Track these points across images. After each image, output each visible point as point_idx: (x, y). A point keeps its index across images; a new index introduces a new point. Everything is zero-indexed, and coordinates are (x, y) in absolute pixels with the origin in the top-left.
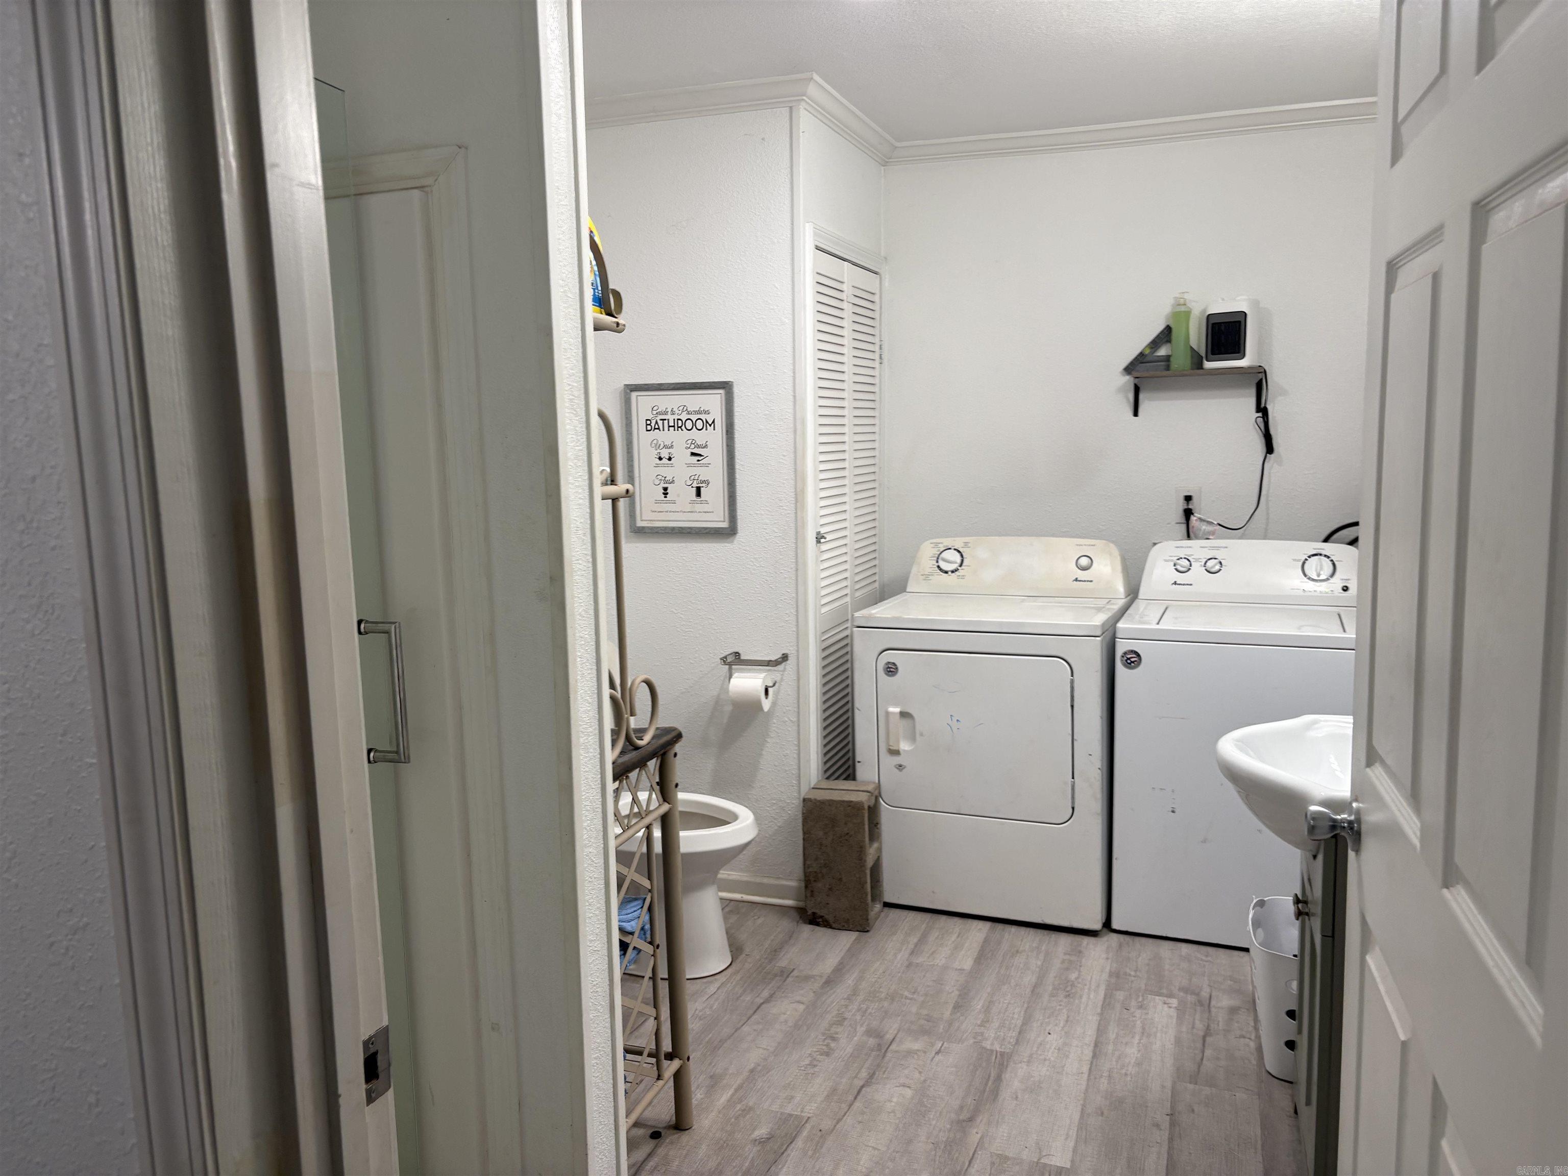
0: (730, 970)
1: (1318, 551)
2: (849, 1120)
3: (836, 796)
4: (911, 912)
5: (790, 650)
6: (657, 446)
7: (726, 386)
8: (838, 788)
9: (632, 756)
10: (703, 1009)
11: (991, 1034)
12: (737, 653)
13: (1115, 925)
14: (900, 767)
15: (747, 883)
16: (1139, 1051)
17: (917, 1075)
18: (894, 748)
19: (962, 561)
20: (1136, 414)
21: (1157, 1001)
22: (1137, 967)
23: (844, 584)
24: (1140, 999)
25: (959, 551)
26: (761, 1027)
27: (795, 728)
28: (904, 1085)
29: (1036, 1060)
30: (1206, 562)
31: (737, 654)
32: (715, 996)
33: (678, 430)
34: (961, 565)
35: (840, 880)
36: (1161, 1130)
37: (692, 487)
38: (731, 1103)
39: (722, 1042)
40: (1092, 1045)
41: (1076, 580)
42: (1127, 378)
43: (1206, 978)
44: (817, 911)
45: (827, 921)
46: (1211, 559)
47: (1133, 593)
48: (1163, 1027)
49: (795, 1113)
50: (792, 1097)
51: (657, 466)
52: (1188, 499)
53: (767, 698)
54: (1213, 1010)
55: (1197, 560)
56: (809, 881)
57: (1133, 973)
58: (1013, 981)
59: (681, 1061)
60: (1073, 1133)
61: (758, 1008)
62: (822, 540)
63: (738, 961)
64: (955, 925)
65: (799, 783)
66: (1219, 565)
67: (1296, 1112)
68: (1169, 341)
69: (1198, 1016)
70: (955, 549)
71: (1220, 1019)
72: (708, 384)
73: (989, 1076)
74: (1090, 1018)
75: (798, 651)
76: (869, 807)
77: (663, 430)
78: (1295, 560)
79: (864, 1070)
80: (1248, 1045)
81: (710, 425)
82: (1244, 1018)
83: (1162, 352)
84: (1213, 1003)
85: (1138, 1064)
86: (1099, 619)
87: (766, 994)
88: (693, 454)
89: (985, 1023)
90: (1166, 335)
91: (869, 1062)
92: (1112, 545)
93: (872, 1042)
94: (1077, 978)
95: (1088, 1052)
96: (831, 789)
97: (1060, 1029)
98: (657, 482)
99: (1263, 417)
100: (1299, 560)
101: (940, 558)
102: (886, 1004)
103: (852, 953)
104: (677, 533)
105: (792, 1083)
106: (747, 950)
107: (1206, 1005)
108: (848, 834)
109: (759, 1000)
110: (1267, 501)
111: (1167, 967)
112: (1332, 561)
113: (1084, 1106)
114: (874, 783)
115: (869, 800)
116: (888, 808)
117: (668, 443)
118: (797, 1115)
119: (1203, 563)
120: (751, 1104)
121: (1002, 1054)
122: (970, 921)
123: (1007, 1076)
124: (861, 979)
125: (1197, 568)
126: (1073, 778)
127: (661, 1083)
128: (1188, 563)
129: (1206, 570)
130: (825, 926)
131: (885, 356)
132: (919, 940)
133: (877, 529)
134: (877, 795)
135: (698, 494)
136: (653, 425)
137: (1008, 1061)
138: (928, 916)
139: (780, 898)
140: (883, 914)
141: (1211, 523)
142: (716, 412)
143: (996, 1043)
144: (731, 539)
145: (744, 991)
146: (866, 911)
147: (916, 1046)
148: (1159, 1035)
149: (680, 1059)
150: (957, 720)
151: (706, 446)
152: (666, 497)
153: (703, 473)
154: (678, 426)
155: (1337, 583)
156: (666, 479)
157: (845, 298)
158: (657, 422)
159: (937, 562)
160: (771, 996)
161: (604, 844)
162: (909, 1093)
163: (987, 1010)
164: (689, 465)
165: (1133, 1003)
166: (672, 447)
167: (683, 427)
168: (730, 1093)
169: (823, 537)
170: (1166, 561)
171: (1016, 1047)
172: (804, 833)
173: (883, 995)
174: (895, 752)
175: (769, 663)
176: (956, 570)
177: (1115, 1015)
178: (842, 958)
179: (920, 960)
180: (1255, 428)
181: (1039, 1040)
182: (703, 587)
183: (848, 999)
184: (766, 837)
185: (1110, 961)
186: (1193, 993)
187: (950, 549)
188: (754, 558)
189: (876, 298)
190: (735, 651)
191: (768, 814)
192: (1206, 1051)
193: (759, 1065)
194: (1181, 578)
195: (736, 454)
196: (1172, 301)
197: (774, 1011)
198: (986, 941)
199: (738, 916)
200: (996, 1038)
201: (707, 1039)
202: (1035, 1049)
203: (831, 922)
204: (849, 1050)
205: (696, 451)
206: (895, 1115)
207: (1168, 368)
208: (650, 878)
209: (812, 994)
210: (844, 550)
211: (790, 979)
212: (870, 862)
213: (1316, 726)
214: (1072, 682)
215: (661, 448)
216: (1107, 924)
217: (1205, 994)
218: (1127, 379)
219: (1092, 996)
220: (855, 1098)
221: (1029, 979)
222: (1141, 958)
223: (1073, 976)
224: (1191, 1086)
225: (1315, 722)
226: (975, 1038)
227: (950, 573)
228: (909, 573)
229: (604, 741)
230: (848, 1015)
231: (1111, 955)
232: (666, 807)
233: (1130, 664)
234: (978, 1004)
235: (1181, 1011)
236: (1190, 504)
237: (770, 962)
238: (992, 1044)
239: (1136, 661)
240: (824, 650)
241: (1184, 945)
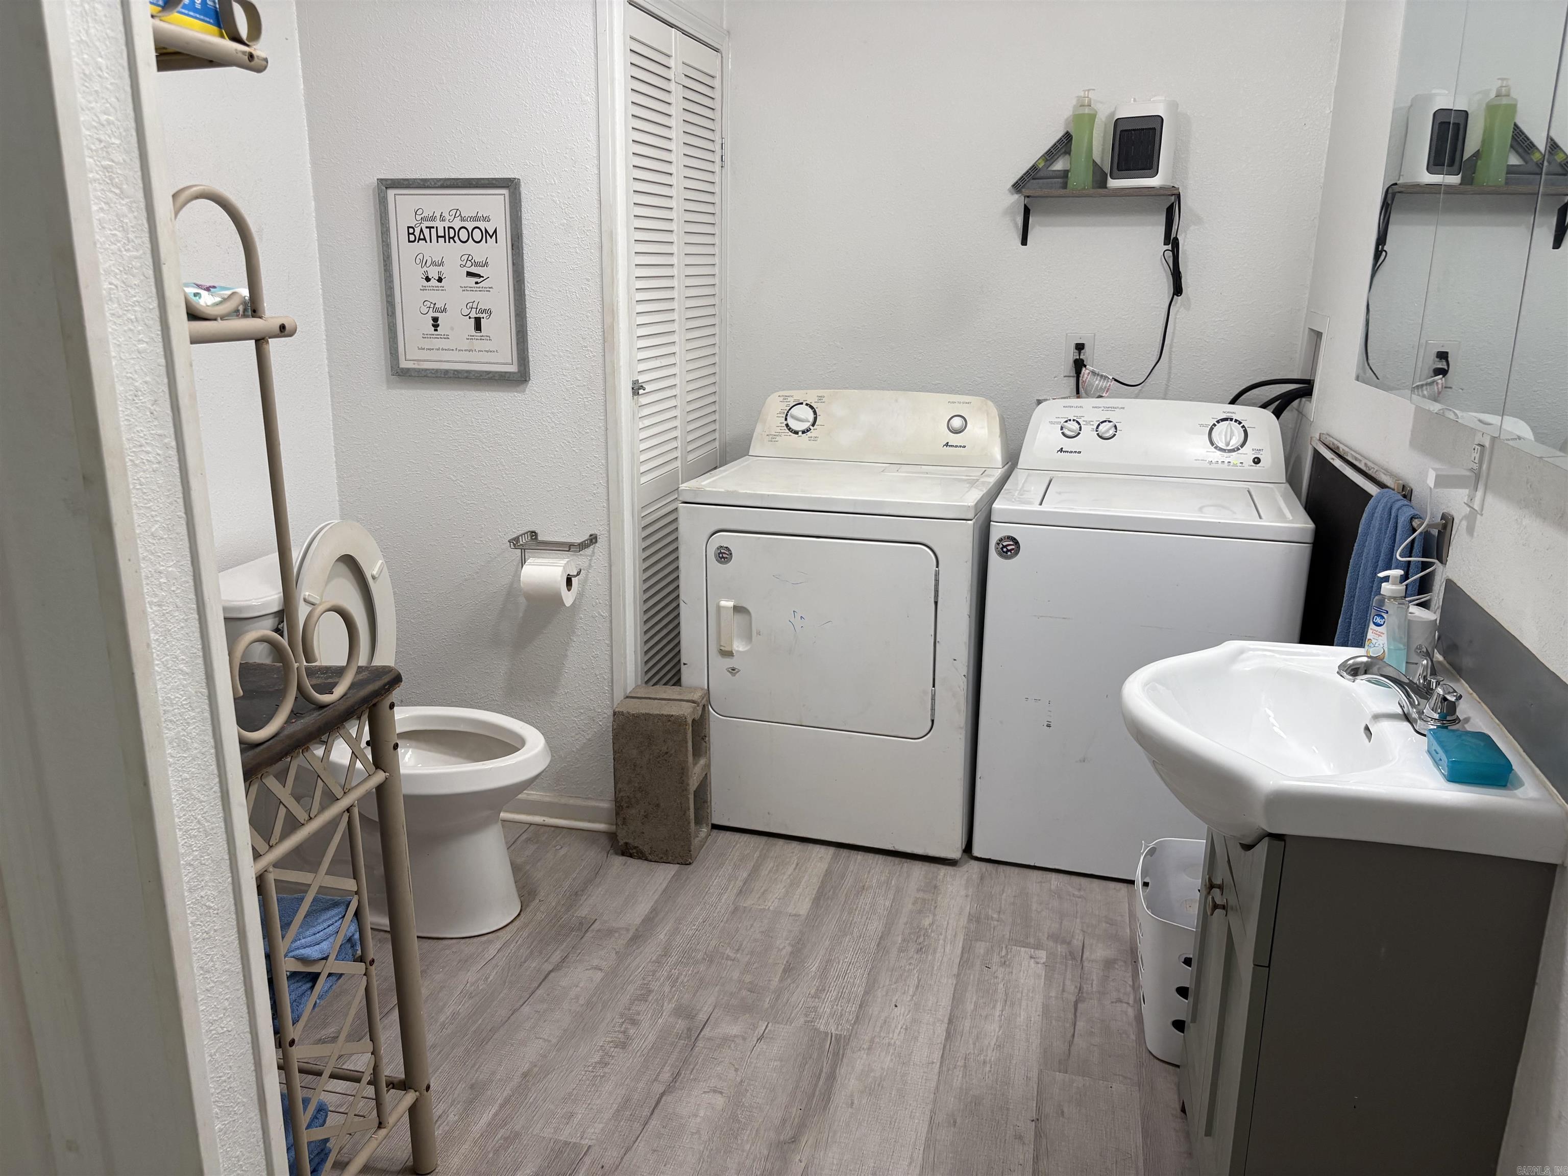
0: (517, 923)
1: (1228, 415)
2: (641, 1147)
3: (654, 708)
4: (744, 835)
5: (598, 529)
6: (423, 263)
7: (510, 185)
8: (658, 697)
9: (310, 720)
10: (477, 981)
11: (826, 1008)
12: (532, 532)
13: (976, 852)
14: (733, 670)
15: (550, 805)
16: (1000, 1027)
17: (732, 1074)
18: (726, 649)
19: (815, 419)
20: (1024, 242)
21: (1022, 954)
22: (1000, 908)
23: (674, 444)
24: (1003, 953)
25: (811, 407)
26: (545, 1006)
27: (607, 625)
28: (715, 1091)
29: (878, 1046)
30: (1099, 425)
31: (534, 534)
32: (494, 962)
33: (449, 242)
34: (813, 425)
35: (658, 805)
36: (1024, 1143)
37: (470, 318)
38: (492, 1127)
39: (494, 1030)
40: (946, 1021)
41: (947, 445)
42: (1016, 196)
43: (1078, 920)
44: (630, 841)
45: (642, 853)
46: (1105, 421)
47: (1012, 460)
48: (1029, 991)
49: (574, 1140)
50: (571, 1115)
51: (424, 289)
52: (1080, 347)
53: (569, 590)
54: (1086, 964)
55: (1088, 423)
56: (621, 807)
57: (995, 916)
58: (856, 930)
59: (417, 1093)
60: (919, 1155)
61: (546, 977)
62: (641, 391)
63: (529, 909)
64: (793, 853)
65: (612, 690)
66: (1113, 429)
67: (1183, 1110)
68: (1068, 152)
69: (1069, 975)
70: (807, 404)
71: (1095, 978)
72: (487, 182)
73: (821, 1071)
74: (944, 981)
75: (609, 531)
76: (694, 720)
77: (431, 242)
78: (1201, 425)
79: (667, 1068)
80: (1126, 1013)
81: (491, 237)
82: (1122, 973)
83: (1059, 165)
84: (1087, 954)
85: (1000, 1046)
86: (973, 497)
87: (556, 957)
88: (469, 274)
89: (821, 990)
90: (1065, 144)
91: (674, 1056)
92: (990, 403)
93: (681, 1025)
94: (931, 925)
95: (941, 1030)
96: (650, 698)
97: (909, 998)
98: (425, 310)
99: (1172, 251)
100: (1207, 426)
101: (789, 414)
102: (702, 968)
103: (668, 895)
104: (450, 377)
105: (575, 1092)
106: (542, 894)
107: (1077, 957)
108: (667, 753)
109: (548, 967)
110: (1170, 352)
111: (1034, 906)
112: (1243, 427)
113: (933, 1112)
114: (702, 689)
115: (693, 712)
116: (719, 718)
117: (437, 259)
118: (575, 1143)
119: (1095, 427)
120: (517, 1128)
121: (838, 1038)
122: (811, 846)
123: (842, 1071)
124: (676, 931)
125: (1088, 432)
126: (934, 686)
127: (383, 1132)
128: (1078, 426)
129: (1098, 434)
130: (640, 858)
131: (727, 159)
132: (749, 875)
133: (717, 376)
134: (704, 705)
135: (478, 327)
136: (417, 234)
137: (844, 1050)
138: (764, 839)
139: (589, 821)
140: (710, 840)
141: (1105, 378)
142: (499, 221)
143: (832, 1021)
144: (521, 387)
145: (532, 953)
146: (686, 839)
147: (734, 1030)
148: (1024, 1003)
149: (416, 1091)
150: (801, 617)
151: (486, 264)
152: (436, 330)
153: (484, 300)
154: (450, 236)
155: (1248, 453)
156: (436, 306)
157: (672, 77)
158: (421, 230)
159: (786, 419)
160: (564, 959)
161: (233, 877)
162: (719, 1101)
163: (824, 973)
164: (465, 289)
165: (996, 959)
166: (442, 264)
167: (456, 238)
168: (493, 1111)
169: (642, 388)
170: (1051, 423)
171: (856, 1027)
172: (615, 752)
173: (700, 956)
174: (729, 654)
175: (569, 547)
176: (808, 430)
177: (974, 976)
178: (656, 902)
179: (748, 903)
180: (1162, 264)
181: (883, 1015)
182: (488, 449)
183: (657, 961)
184: (573, 752)
185: (969, 899)
186: (1064, 942)
187: (802, 403)
188: (552, 413)
189: (716, 83)
190: (531, 530)
191: (575, 725)
192: (1078, 1023)
193: (535, 1066)
194: (1068, 444)
195: (525, 275)
196: (1074, 102)
197: (564, 982)
198: (828, 873)
199: (536, 846)
200: (832, 1015)
201: (473, 1029)
202: (878, 1029)
203: (647, 853)
204: (652, 1038)
205: (474, 270)
206: (700, 1138)
207: (1065, 186)
208: (355, 876)
209: (613, 955)
210: (672, 403)
211: (589, 935)
212: (693, 783)
213: (1244, 656)
214: (937, 574)
215: (428, 265)
216: (968, 849)
217: (1077, 943)
218: (1015, 200)
219: (947, 950)
220: (652, 1114)
221: (876, 926)
222: (1004, 894)
223: (926, 922)
224: (1059, 1076)
225: (1242, 651)
226: (806, 1015)
227: (800, 433)
228: (753, 430)
229: (220, 728)
230: (655, 986)
231: (971, 891)
232: (380, 777)
233: (1006, 552)
234: (813, 966)
235: (1050, 967)
236: (1082, 354)
237: (568, 910)
238: (827, 1024)
239: (1013, 549)
240: (644, 528)
241: (1054, 876)
